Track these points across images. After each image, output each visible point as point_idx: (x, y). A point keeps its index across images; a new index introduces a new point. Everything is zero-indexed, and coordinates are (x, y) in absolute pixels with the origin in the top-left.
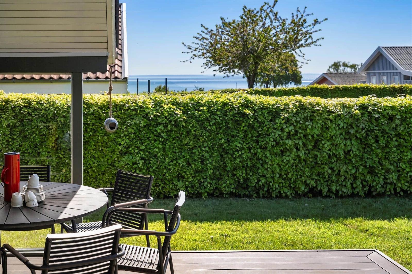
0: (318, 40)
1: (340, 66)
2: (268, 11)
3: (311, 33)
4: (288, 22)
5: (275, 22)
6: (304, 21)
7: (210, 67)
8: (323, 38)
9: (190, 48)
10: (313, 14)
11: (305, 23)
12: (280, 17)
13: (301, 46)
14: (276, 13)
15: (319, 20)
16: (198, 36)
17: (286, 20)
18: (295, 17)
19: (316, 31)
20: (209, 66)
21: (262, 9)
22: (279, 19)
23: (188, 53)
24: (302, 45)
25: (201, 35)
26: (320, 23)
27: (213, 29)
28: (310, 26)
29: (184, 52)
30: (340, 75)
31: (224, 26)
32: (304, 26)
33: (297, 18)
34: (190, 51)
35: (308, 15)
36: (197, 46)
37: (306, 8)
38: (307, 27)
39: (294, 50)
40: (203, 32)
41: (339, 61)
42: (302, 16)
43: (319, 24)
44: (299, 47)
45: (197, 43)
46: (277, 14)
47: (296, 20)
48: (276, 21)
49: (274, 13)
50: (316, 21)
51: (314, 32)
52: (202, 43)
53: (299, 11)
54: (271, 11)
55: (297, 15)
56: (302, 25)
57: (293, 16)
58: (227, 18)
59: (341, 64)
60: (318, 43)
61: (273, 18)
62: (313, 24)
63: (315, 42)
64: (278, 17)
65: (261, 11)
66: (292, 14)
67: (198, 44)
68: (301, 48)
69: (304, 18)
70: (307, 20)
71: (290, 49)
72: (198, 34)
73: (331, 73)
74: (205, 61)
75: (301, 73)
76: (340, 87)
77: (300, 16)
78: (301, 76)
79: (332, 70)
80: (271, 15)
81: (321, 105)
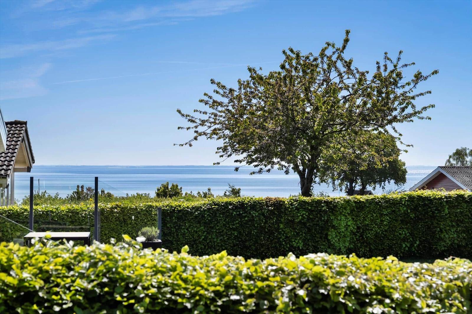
0: (425, 108)
1: (466, 155)
2: (334, 58)
3: (413, 98)
4: (369, 77)
5: (349, 78)
6: (399, 75)
7: (230, 155)
8: (433, 106)
9: (193, 121)
10: (414, 64)
11: (401, 78)
12: (357, 69)
13: (395, 119)
14: (348, 61)
15: (424, 74)
16: (206, 98)
17: (366, 73)
18: (382, 69)
19: (422, 94)
20: (229, 153)
21: (322, 55)
22: (355, 71)
23: (188, 128)
24: (395, 117)
25: (210, 97)
26: (426, 78)
27: (233, 88)
28: (408, 84)
29: (182, 128)
30: (466, 170)
31: (254, 84)
32: (399, 85)
33: (385, 70)
34: (193, 125)
35: (406, 65)
36: (205, 117)
37: (400, 52)
38: (403, 87)
39: (382, 126)
40: (217, 92)
41: (464, 147)
42: (395, 66)
43: (423, 81)
44: (390, 122)
45: (203, 111)
46: (350, 63)
47: (384, 74)
48: (351, 76)
49: (346, 62)
50: (418, 77)
51: (418, 96)
52: (214, 111)
53: (388, 59)
54: (340, 58)
55: (385, 66)
56: (395, 83)
57: (379, 68)
58: (261, 69)
59: (468, 152)
60: (424, 114)
61: (343, 69)
62: (413, 80)
63: (419, 112)
64: (352, 68)
65: (322, 58)
66: (378, 63)
67: (205, 113)
68: (394, 124)
69: (398, 70)
70: (403, 75)
71: (375, 124)
72: (205, 94)
73: (452, 167)
74: (221, 143)
75: (404, 164)
76: (466, 196)
77: (390, 68)
78: (405, 169)
79: (453, 162)
80: (339, 64)
81: (389, 297)
